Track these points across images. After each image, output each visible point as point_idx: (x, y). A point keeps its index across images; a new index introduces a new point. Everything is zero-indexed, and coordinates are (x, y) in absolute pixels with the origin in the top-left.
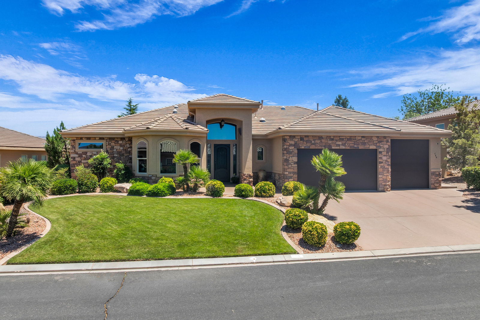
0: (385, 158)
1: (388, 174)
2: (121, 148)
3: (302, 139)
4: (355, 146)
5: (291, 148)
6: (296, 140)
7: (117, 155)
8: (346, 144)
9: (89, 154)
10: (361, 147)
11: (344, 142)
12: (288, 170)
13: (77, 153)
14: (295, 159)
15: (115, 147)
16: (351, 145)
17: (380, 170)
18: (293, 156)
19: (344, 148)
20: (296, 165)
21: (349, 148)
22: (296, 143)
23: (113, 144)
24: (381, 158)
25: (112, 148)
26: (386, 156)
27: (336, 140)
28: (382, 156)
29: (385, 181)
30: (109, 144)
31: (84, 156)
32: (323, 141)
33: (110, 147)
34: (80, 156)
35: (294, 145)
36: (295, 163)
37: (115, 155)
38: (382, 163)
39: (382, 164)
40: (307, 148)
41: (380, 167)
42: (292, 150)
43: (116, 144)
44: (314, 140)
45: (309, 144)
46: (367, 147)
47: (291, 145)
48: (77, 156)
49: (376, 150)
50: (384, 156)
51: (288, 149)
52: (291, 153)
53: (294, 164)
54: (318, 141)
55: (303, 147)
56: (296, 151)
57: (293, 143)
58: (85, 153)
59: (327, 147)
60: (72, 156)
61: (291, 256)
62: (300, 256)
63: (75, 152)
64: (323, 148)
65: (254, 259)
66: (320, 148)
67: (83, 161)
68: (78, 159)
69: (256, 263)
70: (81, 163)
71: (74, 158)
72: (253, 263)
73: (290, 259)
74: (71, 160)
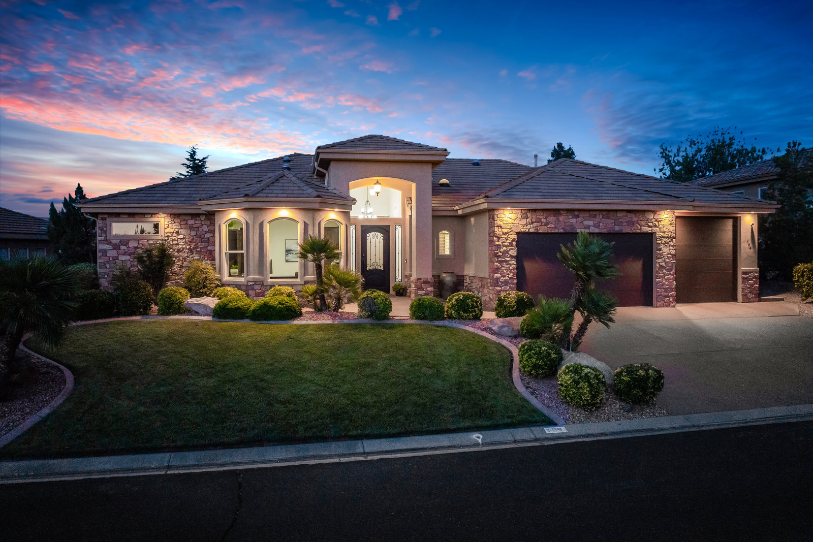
0: (666, 249)
1: (671, 277)
2: (193, 233)
5: (505, 231)
6: (515, 217)
7: (184, 246)
9: (132, 244)
10: (626, 230)
11: (597, 221)
12: (500, 271)
14: (513, 251)
16: (609, 225)
17: (658, 269)
18: (509, 246)
19: (596, 230)
20: (514, 262)
21: (605, 231)
22: (514, 223)
23: (177, 225)
24: (659, 249)
25: (176, 233)
26: (668, 245)
27: (583, 217)
28: (661, 245)
29: (667, 288)
30: (170, 226)
31: (123, 247)
33: (172, 230)
34: (116, 247)
35: (510, 227)
36: (512, 258)
37: (180, 246)
38: (661, 257)
39: (662, 260)
40: (533, 231)
41: (658, 265)
42: (506, 236)
43: (183, 226)
45: (536, 225)
46: (636, 229)
47: (505, 226)
48: (109, 247)
49: (652, 234)
50: (665, 245)
51: (499, 233)
52: (505, 240)
55: (526, 231)
56: (514, 237)
58: (126, 243)
59: (568, 230)
60: (100, 247)
61: (545, 429)
62: (561, 429)
63: (106, 240)
64: (561, 231)
65: (478, 437)
66: (556, 231)
67: (122, 258)
68: (113, 253)
69: (483, 444)
70: (117, 261)
71: (105, 251)
72: (477, 445)
73: (545, 436)
74: (99, 254)
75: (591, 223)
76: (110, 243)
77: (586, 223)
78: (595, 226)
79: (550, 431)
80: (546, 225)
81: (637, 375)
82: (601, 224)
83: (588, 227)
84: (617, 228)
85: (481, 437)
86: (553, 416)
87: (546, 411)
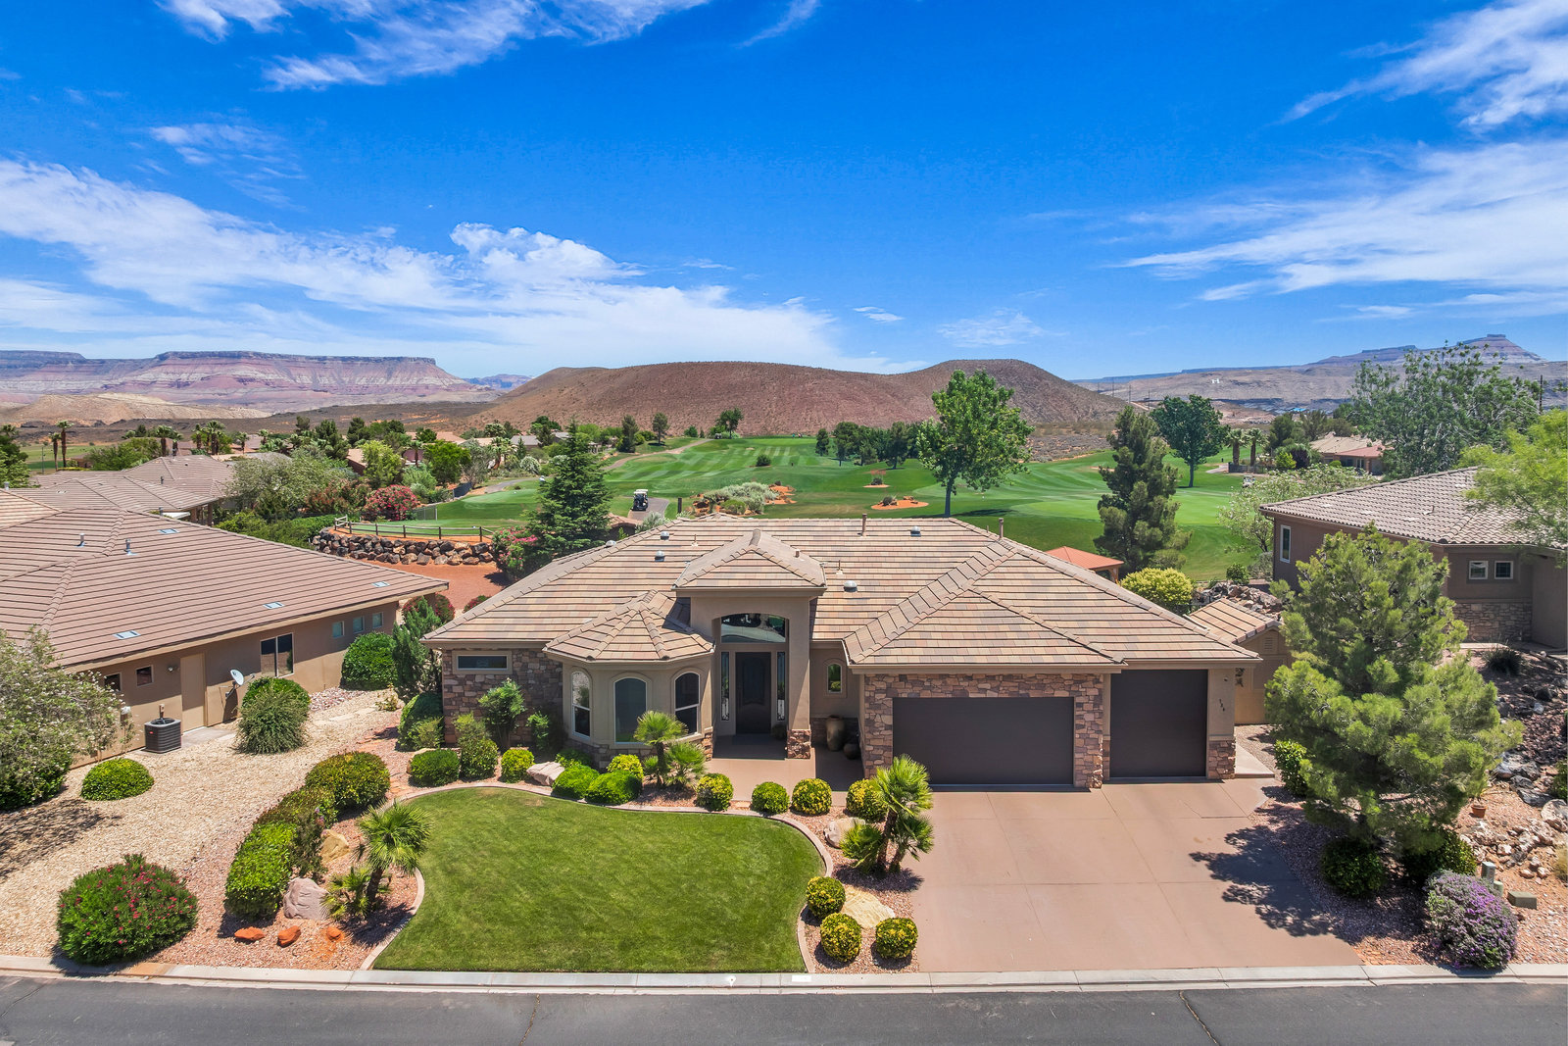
0: (1089, 717)
1: (1096, 752)
2: (543, 668)
3: (902, 678)
4: (1021, 692)
5: (878, 696)
6: (891, 680)
7: (533, 682)
8: (1001, 689)
9: (478, 679)
10: (1034, 694)
11: (995, 684)
12: (872, 742)
13: (455, 678)
14: (888, 720)
15: (530, 665)
16: (1011, 689)
17: (1078, 742)
18: (884, 714)
19: (995, 695)
20: (890, 732)
21: (1006, 696)
22: (889, 687)
23: (526, 659)
24: (1081, 717)
25: (525, 667)
26: (1093, 712)
27: (978, 680)
28: (1082, 713)
29: (1091, 765)
30: (519, 660)
31: (469, 683)
32: (949, 681)
33: (521, 664)
34: (462, 682)
35: (885, 691)
36: (887, 727)
37: (530, 682)
38: (1083, 727)
39: (1081, 731)
40: (913, 696)
41: (1077, 736)
42: (881, 702)
43: (533, 660)
44: (929, 680)
45: (917, 689)
46: (1048, 692)
47: (878, 691)
48: (456, 682)
49: (1072, 699)
50: (1088, 712)
51: (872, 700)
52: (878, 707)
53: (885, 730)
54: (938, 683)
55: (904, 696)
56: (890, 704)
57: (883, 686)
58: (472, 677)
59: (958, 695)
60: (446, 682)
61: (794, 976)
62: (806, 978)
64: (950, 696)
65: (731, 980)
68: (458, 689)
69: (733, 988)
72: (727, 988)
73: (790, 984)
74: (444, 690)
77: (981, 686)
79: (797, 979)
83: (985, 691)
86: (809, 963)
87: (805, 958)
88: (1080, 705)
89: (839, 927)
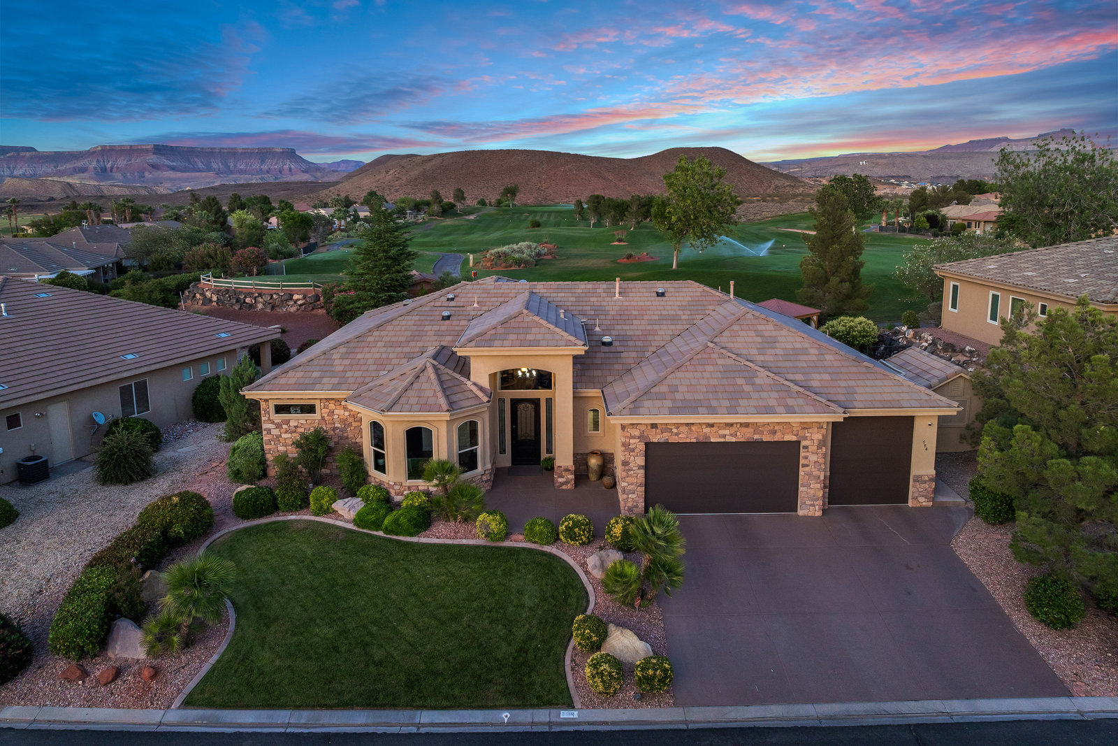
0: (813, 458)
1: (817, 486)
3: (654, 426)
5: (632, 441)
6: (643, 428)
7: (339, 425)
9: (293, 423)
10: (767, 438)
11: (734, 431)
12: (627, 479)
14: (641, 461)
15: (336, 412)
16: (748, 434)
17: (802, 478)
18: (637, 456)
19: (734, 440)
20: (642, 472)
21: (742, 440)
22: (642, 434)
23: (331, 406)
24: (806, 457)
25: (332, 413)
26: (816, 453)
28: (808, 454)
29: (813, 497)
30: (325, 407)
31: (284, 426)
32: (693, 428)
33: (328, 411)
34: (278, 426)
35: (639, 437)
36: (640, 467)
37: (336, 425)
38: (808, 465)
39: (806, 469)
40: (662, 440)
41: (803, 473)
42: (634, 446)
43: (337, 407)
44: (677, 428)
45: (667, 436)
46: (778, 437)
47: (632, 438)
48: (274, 426)
49: (798, 442)
50: (812, 453)
51: (627, 445)
52: (633, 451)
53: (639, 469)
54: (683, 429)
55: (654, 440)
56: (642, 446)
57: (637, 433)
58: (286, 422)
59: (701, 439)
60: (265, 426)
61: (562, 712)
62: (573, 714)
63: (269, 420)
64: (694, 441)
65: (506, 716)
66: (688, 441)
67: (284, 436)
68: (275, 432)
69: (509, 724)
70: (280, 439)
71: (269, 431)
72: (502, 724)
73: (558, 720)
74: (264, 433)
75: (727, 432)
76: (273, 423)
77: (721, 432)
78: (731, 435)
79: (565, 714)
80: (677, 434)
81: (646, 673)
82: (738, 434)
83: (724, 436)
84: (756, 437)
85: (509, 716)
86: (576, 698)
87: (573, 692)
88: (804, 447)
89: (602, 668)
